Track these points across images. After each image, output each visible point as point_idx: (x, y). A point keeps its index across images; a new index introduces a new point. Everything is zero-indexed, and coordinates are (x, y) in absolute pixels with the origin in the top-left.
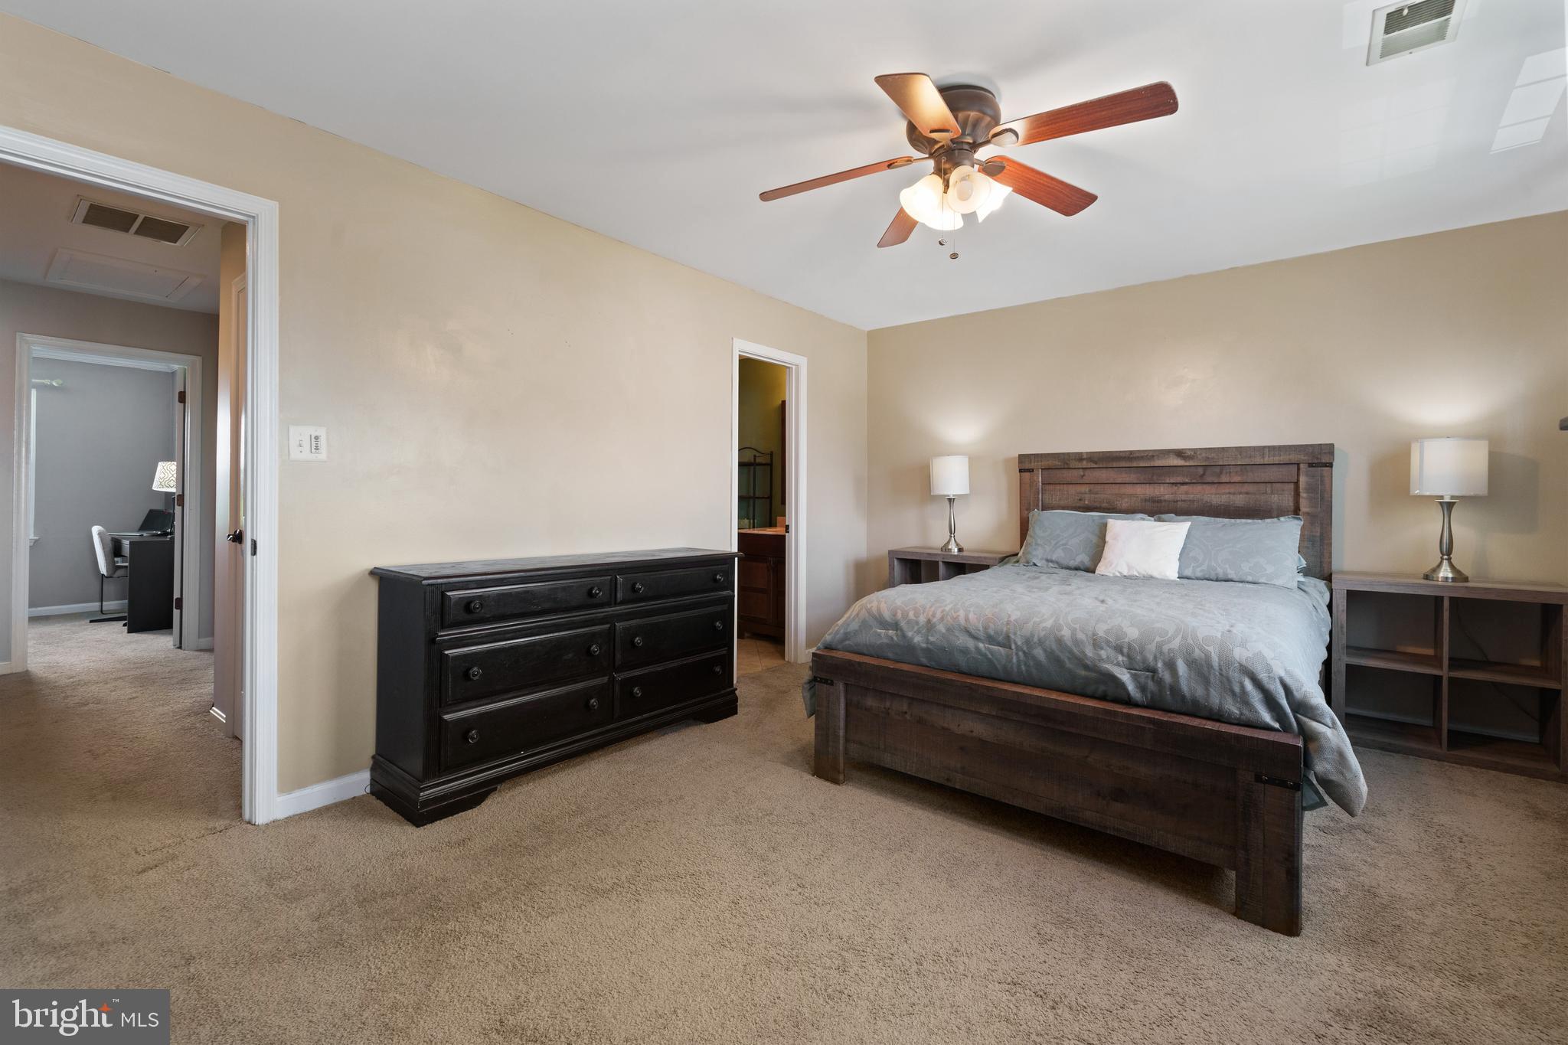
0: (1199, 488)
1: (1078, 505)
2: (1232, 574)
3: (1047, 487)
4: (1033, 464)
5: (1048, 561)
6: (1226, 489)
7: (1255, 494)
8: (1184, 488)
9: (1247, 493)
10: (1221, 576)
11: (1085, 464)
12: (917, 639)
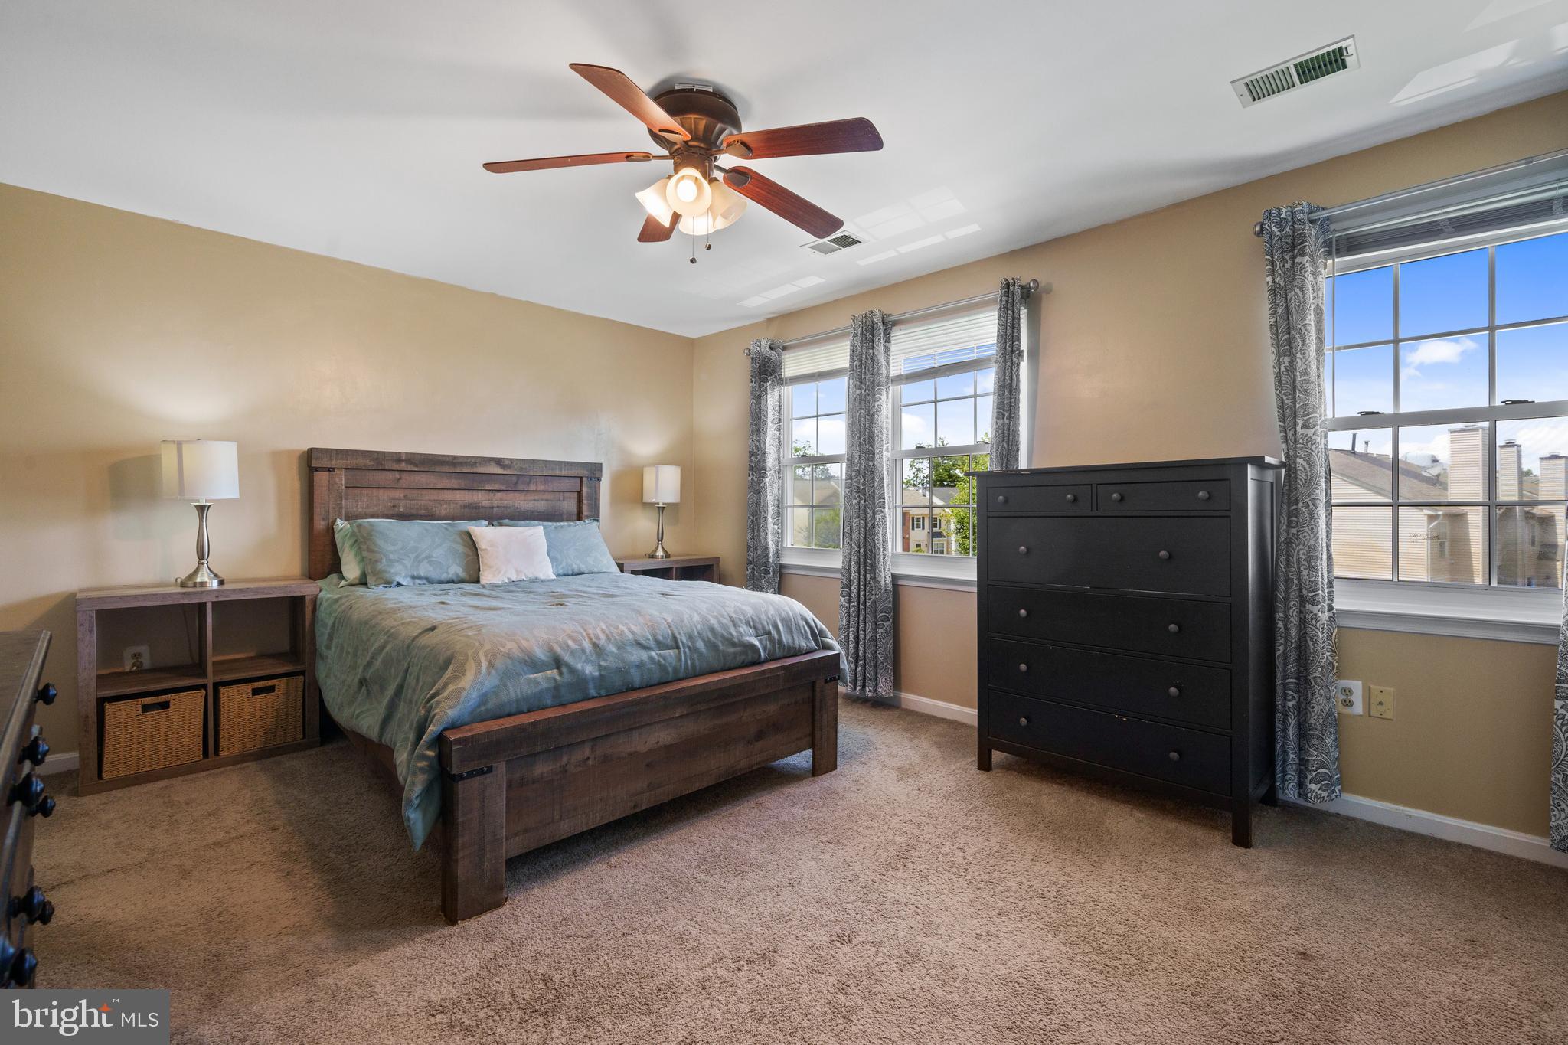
0: (511, 495)
1: (391, 512)
2: (584, 569)
3: (350, 491)
4: (334, 462)
5: (413, 577)
6: (531, 496)
7: (552, 501)
8: (499, 495)
9: (547, 500)
10: (576, 571)
11: (403, 466)
12: (590, 670)
